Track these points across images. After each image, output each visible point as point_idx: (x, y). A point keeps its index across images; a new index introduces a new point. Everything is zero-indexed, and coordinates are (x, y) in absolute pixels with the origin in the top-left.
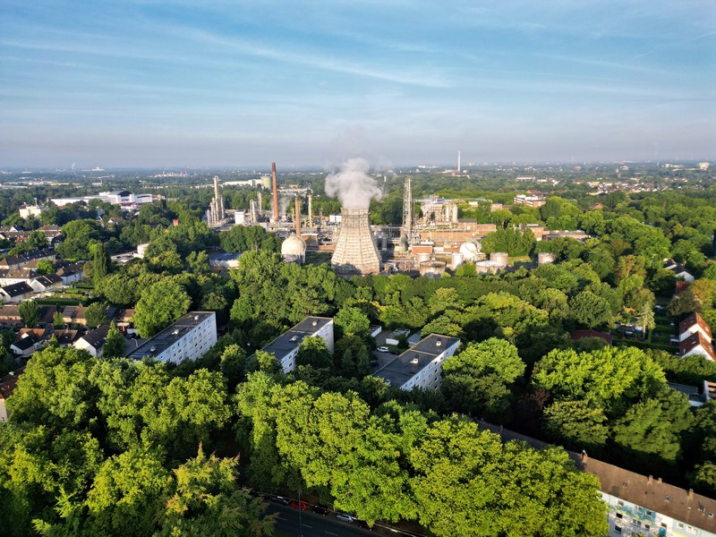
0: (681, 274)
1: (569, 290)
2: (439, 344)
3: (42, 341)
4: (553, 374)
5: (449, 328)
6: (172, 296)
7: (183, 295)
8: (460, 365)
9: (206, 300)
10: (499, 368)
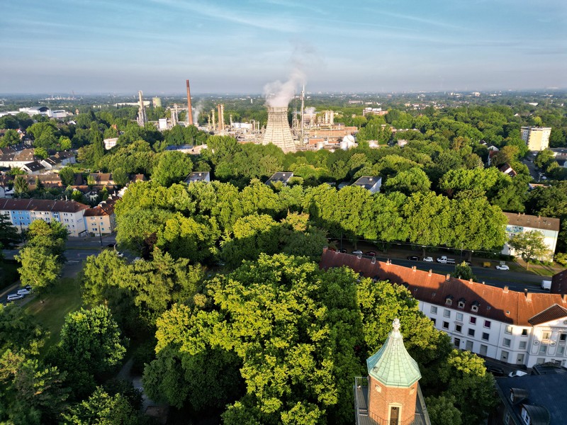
0: (491, 147)
1: (431, 154)
2: (371, 180)
3: (89, 193)
4: (453, 182)
5: (371, 172)
6: (182, 160)
7: (188, 160)
8: (397, 182)
9: (198, 165)
10: (420, 181)
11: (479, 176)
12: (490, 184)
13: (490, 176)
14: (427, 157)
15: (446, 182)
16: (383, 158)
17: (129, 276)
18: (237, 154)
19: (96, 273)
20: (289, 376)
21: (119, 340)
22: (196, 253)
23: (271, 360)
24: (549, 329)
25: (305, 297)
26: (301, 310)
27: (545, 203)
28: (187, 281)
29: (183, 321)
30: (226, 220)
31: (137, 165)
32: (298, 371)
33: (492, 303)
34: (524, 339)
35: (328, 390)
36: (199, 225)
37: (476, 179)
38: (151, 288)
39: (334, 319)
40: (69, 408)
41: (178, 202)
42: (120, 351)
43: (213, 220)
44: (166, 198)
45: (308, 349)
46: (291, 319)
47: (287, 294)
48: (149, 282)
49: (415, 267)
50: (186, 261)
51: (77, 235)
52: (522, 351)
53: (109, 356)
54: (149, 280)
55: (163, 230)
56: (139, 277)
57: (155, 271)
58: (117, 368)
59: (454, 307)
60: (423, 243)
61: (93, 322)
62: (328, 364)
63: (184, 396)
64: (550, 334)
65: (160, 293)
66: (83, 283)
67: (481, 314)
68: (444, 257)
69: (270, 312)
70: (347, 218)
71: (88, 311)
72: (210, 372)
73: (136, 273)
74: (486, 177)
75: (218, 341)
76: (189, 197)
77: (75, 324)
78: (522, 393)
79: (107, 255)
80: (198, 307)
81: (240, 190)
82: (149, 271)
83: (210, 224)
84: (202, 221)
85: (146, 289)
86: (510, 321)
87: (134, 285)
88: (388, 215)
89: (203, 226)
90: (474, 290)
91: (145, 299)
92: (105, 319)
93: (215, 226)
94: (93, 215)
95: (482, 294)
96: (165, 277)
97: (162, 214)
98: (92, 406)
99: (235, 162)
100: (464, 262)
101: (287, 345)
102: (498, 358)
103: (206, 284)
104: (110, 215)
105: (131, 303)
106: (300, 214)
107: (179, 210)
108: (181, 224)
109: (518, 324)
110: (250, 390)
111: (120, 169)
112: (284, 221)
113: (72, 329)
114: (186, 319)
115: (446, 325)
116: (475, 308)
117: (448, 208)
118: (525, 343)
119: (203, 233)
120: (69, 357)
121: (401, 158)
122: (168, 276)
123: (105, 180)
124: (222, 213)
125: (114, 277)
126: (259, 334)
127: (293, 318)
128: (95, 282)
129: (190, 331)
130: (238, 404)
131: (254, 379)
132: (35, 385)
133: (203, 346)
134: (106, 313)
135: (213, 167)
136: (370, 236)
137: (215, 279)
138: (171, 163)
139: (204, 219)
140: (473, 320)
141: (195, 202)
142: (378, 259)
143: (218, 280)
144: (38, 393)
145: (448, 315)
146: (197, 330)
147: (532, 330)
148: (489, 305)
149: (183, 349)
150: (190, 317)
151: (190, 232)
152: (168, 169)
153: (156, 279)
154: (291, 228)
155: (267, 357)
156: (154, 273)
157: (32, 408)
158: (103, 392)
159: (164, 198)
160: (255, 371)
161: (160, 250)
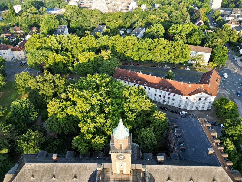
0: (195, 8)
1: (168, 13)
2: (140, 29)
3: (12, 38)
4: (173, 30)
5: (141, 25)
6: (53, 20)
7: (56, 20)
8: (150, 31)
9: (62, 22)
10: (160, 31)
11: (184, 27)
12: (188, 32)
13: (189, 27)
14: (166, 15)
15: (171, 30)
16: (147, 16)
17: (35, 84)
18: (80, 15)
19: (21, 82)
20: (96, 126)
21: (35, 110)
22: (63, 69)
23: (89, 121)
24: (195, 97)
25: (104, 94)
26: (102, 99)
27: (209, 40)
28: (60, 83)
29: (57, 105)
30: (75, 53)
31: (33, 22)
32: (98, 124)
33: (176, 88)
34: (187, 100)
35: (109, 130)
36: (63, 57)
37: (183, 29)
38: (45, 88)
39: (113, 103)
40: (19, 137)
41: (53, 46)
42: (36, 114)
43: (69, 54)
44: (47, 43)
45: (103, 116)
46: (98, 103)
47: (97, 94)
48: (44, 85)
49: (150, 75)
50: (58, 75)
51: (10, 60)
52: (186, 104)
53: (32, 116)
54: (43, 85)
55: (48, 60)
56: (39, 84)
57: (46, 81)
58: (36, 120)
59: (163, 90)
60: (157, 61)
61: (22, 105)
62: (109, 121)
63: (61, 130)
64: (196, 98)
65: (49, 89)
66: (16, 86)
67: (172, 92)
68: (166, 66)
69: (90, 101)
70: (127, 51)
71: (19, 101)
72: (70, 122)
73: (38, 82)
74: (187, 28)
75: (71, 113)
76: (58, 43)
77: (15, 106)
78: (176, 124)
79: (24, 74)
80: (63, 99)
81: (80, 39)
82: (43, 81)
83: (68, 56)
84: (64, 55)
85: (43, 89)
86: (182, 95)
87: (37, 87)
88: (143, 50)
89: (65, 57)
90: (171, 83)
91: (43, 93)
92: (27, 103)
93: (71, 56)
94: (16, 51)
95: (174, 85)
96: (50, 83)
97: (46, 52)
98: (27, 136)
99: (79, 20)
100: (171, 70)
101: (96, 114)
102: (177, 107)
103: (66, 88)
104: (23, 50)
105: (37, 94)
106: (106, 51)
107: (54, 49)
108: (55, 57)
109: (184, 96)
110: (82, 131)
111: (24, 25)
112: (100, 54)
113: (14, 108)
114: (58, 104)
115: (160, 96)
116: (170, 90)
117: (168, 45)
118: (187, 101)
119: (65, 60)
120: (15, 119)
121: (155, 16)
122: (52, 82)
123: (19, 30)
124: (73, 50)
125: (28, 84)
126: (86, 110)
127: (99, 103)
128: (21, 85)
129: (60, 109)
130: (77, 137)
131: (83, 127)
132: (4, 132)
133: (66, 114)
134: (27, 101)
135: (69, 22)
136: (136, 59)
137: (70, 86)
138: (48, 22)
139: (65, 53)
140: (169, 94)
141: (61, 45)
142: (137, 72)
143: (70, 87)
144: (5, 134)
145: (161, 92)
146: (63, 109)
147: (189, 97)
148: (176, 89)
149: (58, 116)
150: (59, 104)
151: (60, 60)
152: (47, 25)
153: (46, 84)
154: (103, 58)
155: (88, 119)
156: (45, 81)
157: (4, 140)
158: (30, 131)
159: (46, 43)
160: (83, 125)
161: (47, 71)
